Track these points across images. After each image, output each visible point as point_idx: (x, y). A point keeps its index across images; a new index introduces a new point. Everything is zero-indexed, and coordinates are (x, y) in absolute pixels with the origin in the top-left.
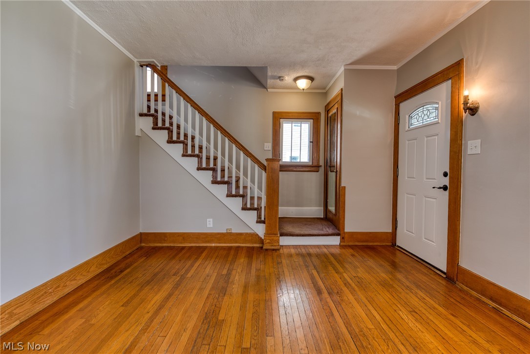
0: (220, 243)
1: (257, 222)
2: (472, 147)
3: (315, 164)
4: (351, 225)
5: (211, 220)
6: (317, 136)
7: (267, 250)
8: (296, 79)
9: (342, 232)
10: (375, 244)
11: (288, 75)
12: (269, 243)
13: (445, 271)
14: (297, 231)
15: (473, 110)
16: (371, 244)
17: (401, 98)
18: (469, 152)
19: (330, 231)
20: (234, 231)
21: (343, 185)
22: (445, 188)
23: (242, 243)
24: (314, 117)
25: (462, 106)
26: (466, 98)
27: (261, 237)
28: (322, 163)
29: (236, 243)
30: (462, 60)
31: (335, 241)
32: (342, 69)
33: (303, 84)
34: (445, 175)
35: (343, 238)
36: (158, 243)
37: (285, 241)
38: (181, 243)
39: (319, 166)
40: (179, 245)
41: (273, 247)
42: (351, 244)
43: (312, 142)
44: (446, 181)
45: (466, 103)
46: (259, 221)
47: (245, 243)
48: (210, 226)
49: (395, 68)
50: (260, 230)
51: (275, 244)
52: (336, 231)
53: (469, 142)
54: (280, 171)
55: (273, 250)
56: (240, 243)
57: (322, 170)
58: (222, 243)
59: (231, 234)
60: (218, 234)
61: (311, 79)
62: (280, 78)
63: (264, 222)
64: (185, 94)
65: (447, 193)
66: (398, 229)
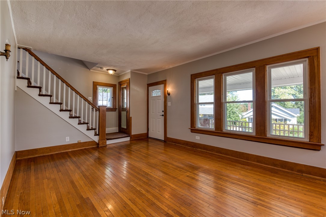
0: (74, 149)
1: (95, 135)
2: (169, 104)
3: (114, 108)
4: (134, 132)
5: (68, 137)
6: (115, 95)
7: (101, 147)
8: (108, 70)
9: (130, 135)
10: (142, 138)
11: (105, 68)
12: (102, 144)
13: (164, 140)
14: (113, 137)
15: (169, 94)
16: (140, 138)
17: (149, 85)
18: (168, 105)
19: (126, 135)
20: (82, 141)
21: (131, 116)
22: (163, 115)
23: (87, 147)
24: (113, 86)
25: (167, 93)
26: (168, 91)
27: (97, 142)
28: (117, 107)
29: (83, 147)
30: (166, 80)
31: (128, 139)
32: (130, 71)
33: (111, 72)
34: (163, 111)
35: (131, 137)
36: (30, 156)
37: (108, 142)
38: (48, 153)
39: (116, 109)
40: (47, 154)
41: (104, 145)
42: (134, 139)
43: (113, 98)
44: (163, 113)
45: (167, 92)
46: (96, 135)
47: (89, 146)
48: (68, 140)
49: (147, 74)
50: (96, 139)
51: (104, 144)
52: (128, 135)
53: (168, 103)
54: (107, 111)
55: (104, 146)
56: (86, 147)
57: (117, 110)
58: (75, 148)
59: (80, 143)
60: (73, 144)
61: (115, 71)
62: (101, 68)
63: (98, 135)
64: (52, 69)
65: (163, 117)
66: (149, 131)
